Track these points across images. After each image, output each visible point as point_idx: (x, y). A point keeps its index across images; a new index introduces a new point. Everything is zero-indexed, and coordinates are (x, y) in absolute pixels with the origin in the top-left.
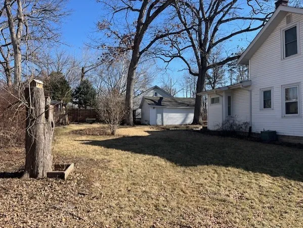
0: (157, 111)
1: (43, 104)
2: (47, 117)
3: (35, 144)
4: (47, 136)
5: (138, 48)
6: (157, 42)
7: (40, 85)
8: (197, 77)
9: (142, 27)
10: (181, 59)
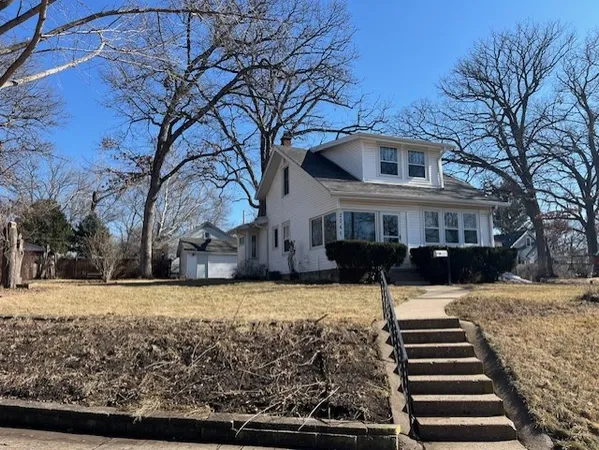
0: (198, 259)
1: (16, 239)
2: (18, 247)
3: (8, 266)
4: (18, 260)
5: (158, 174)
6: (188, 164)
7: (14, 226)
8: (257, 210)
9: (163, 147)
10: (238, 185)
